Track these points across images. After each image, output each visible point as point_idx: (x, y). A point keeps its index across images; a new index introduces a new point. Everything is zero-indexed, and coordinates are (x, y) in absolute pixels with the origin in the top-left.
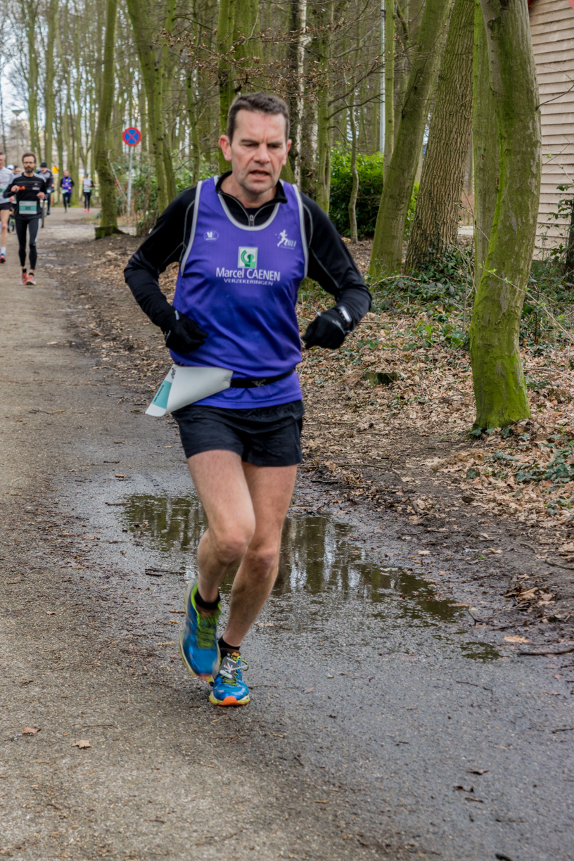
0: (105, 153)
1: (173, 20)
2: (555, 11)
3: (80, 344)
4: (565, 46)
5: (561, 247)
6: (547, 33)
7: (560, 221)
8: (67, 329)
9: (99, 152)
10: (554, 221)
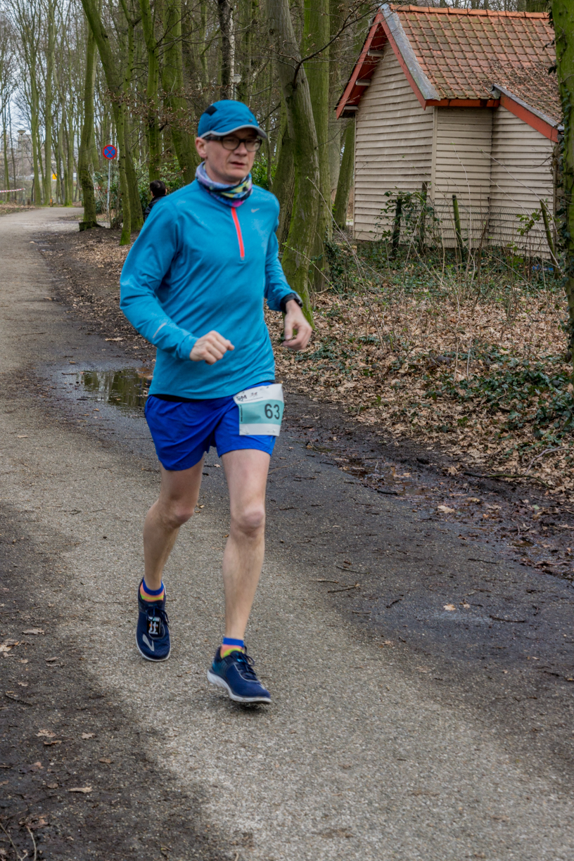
0: (86, 166)
1: (131, 70)
2: (393, 68)
3: (59, 299)
4: (399, 92)
5: (389, 232)
6: (387, 83)
7: (390, 214)
8: (52, 290)
9: (82, 166)
10: (383, 214)
